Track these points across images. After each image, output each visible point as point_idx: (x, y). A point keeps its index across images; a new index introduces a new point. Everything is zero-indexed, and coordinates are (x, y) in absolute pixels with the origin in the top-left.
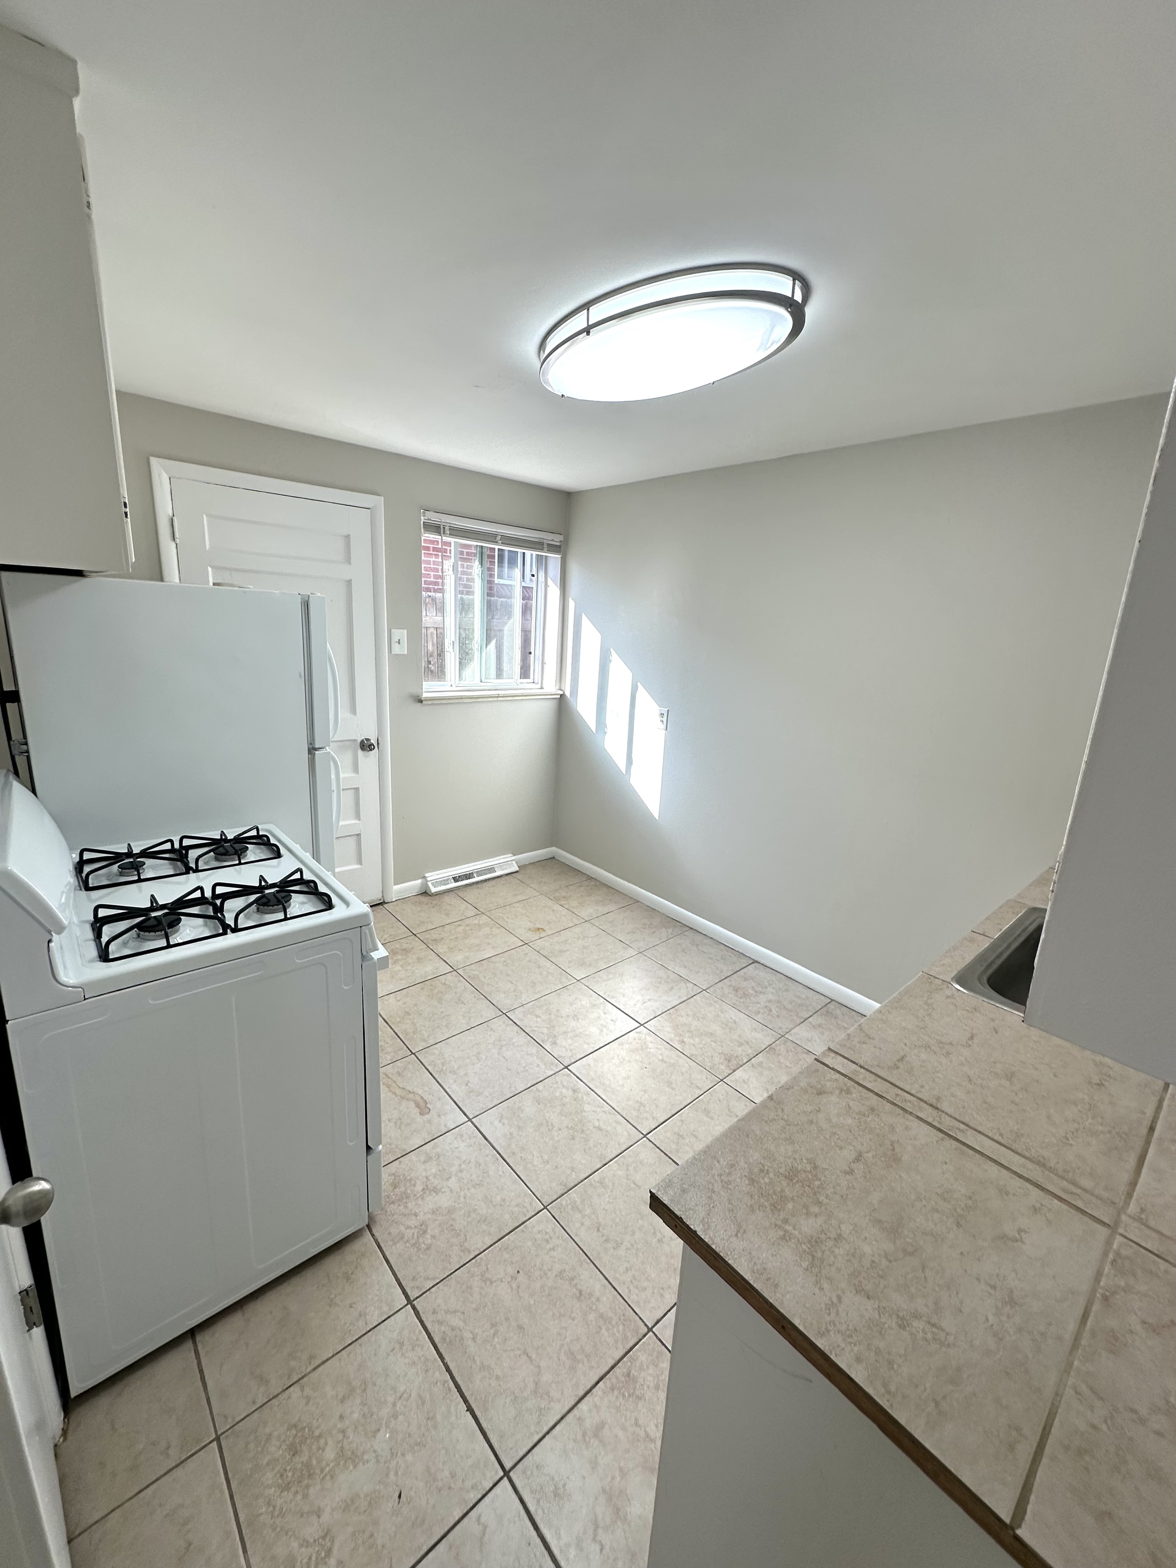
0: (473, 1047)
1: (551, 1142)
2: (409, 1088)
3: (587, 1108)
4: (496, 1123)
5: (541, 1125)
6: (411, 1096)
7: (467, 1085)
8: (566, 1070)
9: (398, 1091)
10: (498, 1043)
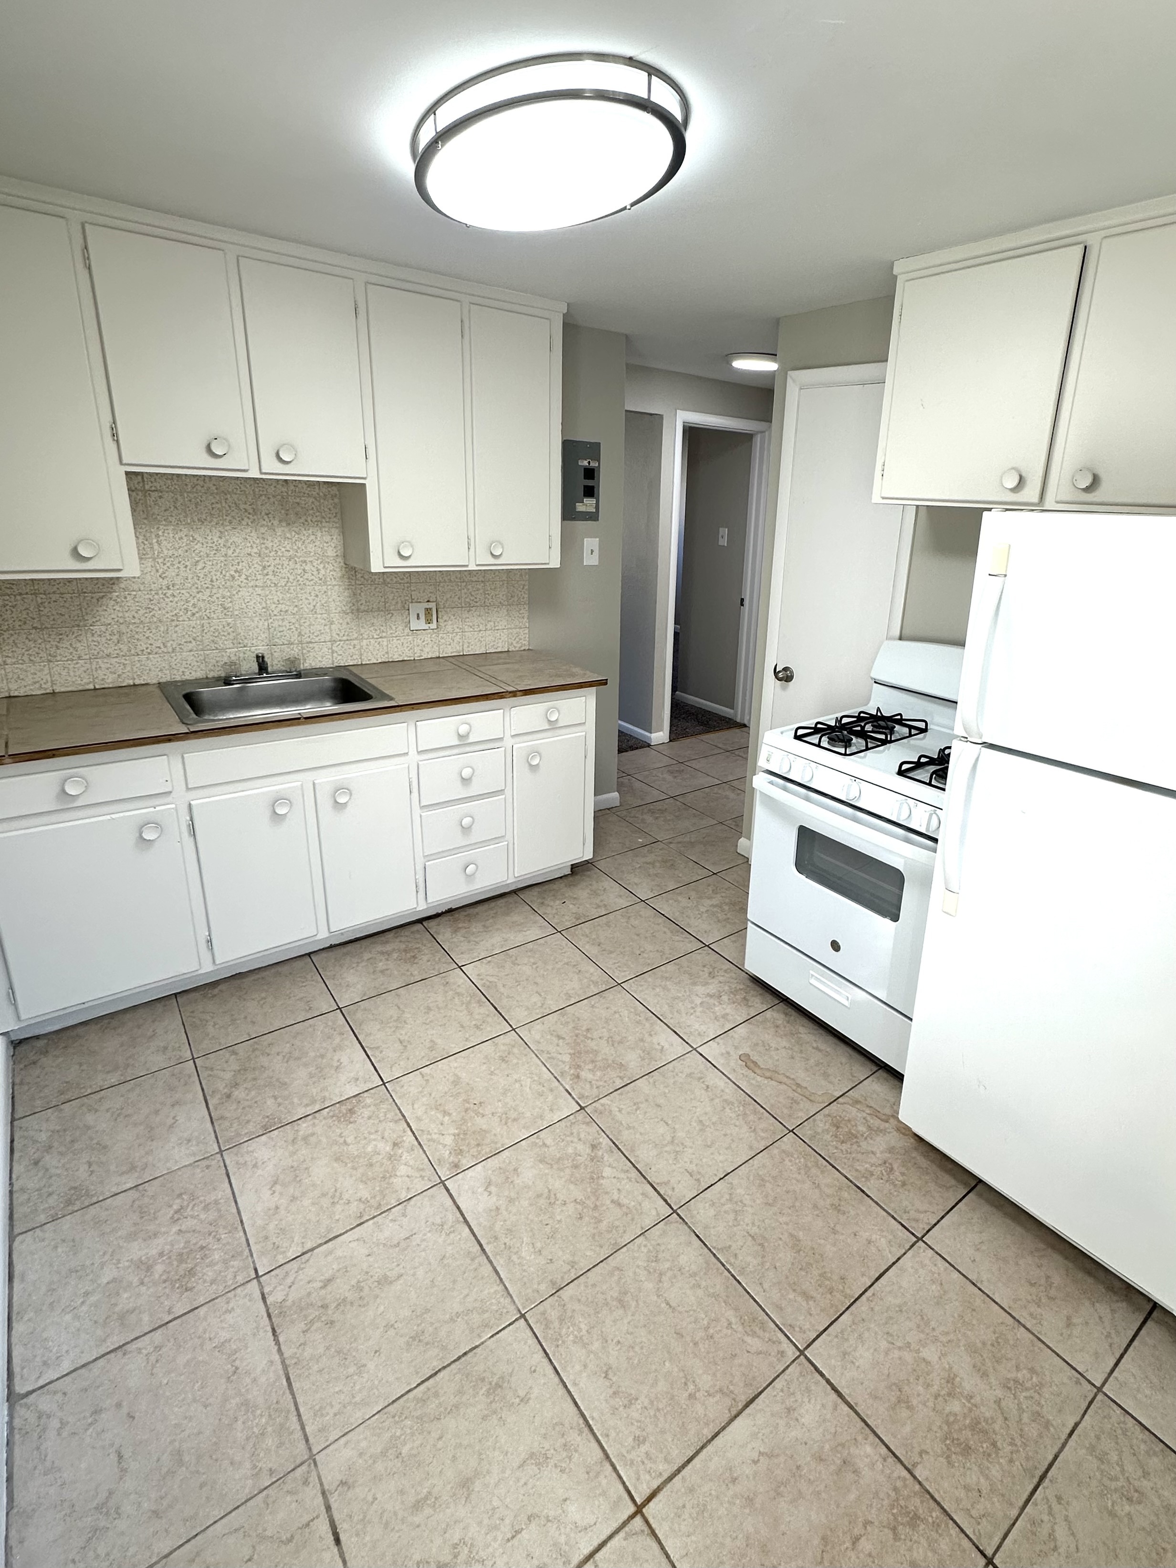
0: (712, 1143)
1: (610, 1027)
2: (774, 1083)
3: (567, 1058)
4: (666, 1046)
5: (620, 1042)
6: (768, 1074)
7: (708, 1087)
8: (583, 1105)
9: (785, 1080)
10: (678, 1149)
